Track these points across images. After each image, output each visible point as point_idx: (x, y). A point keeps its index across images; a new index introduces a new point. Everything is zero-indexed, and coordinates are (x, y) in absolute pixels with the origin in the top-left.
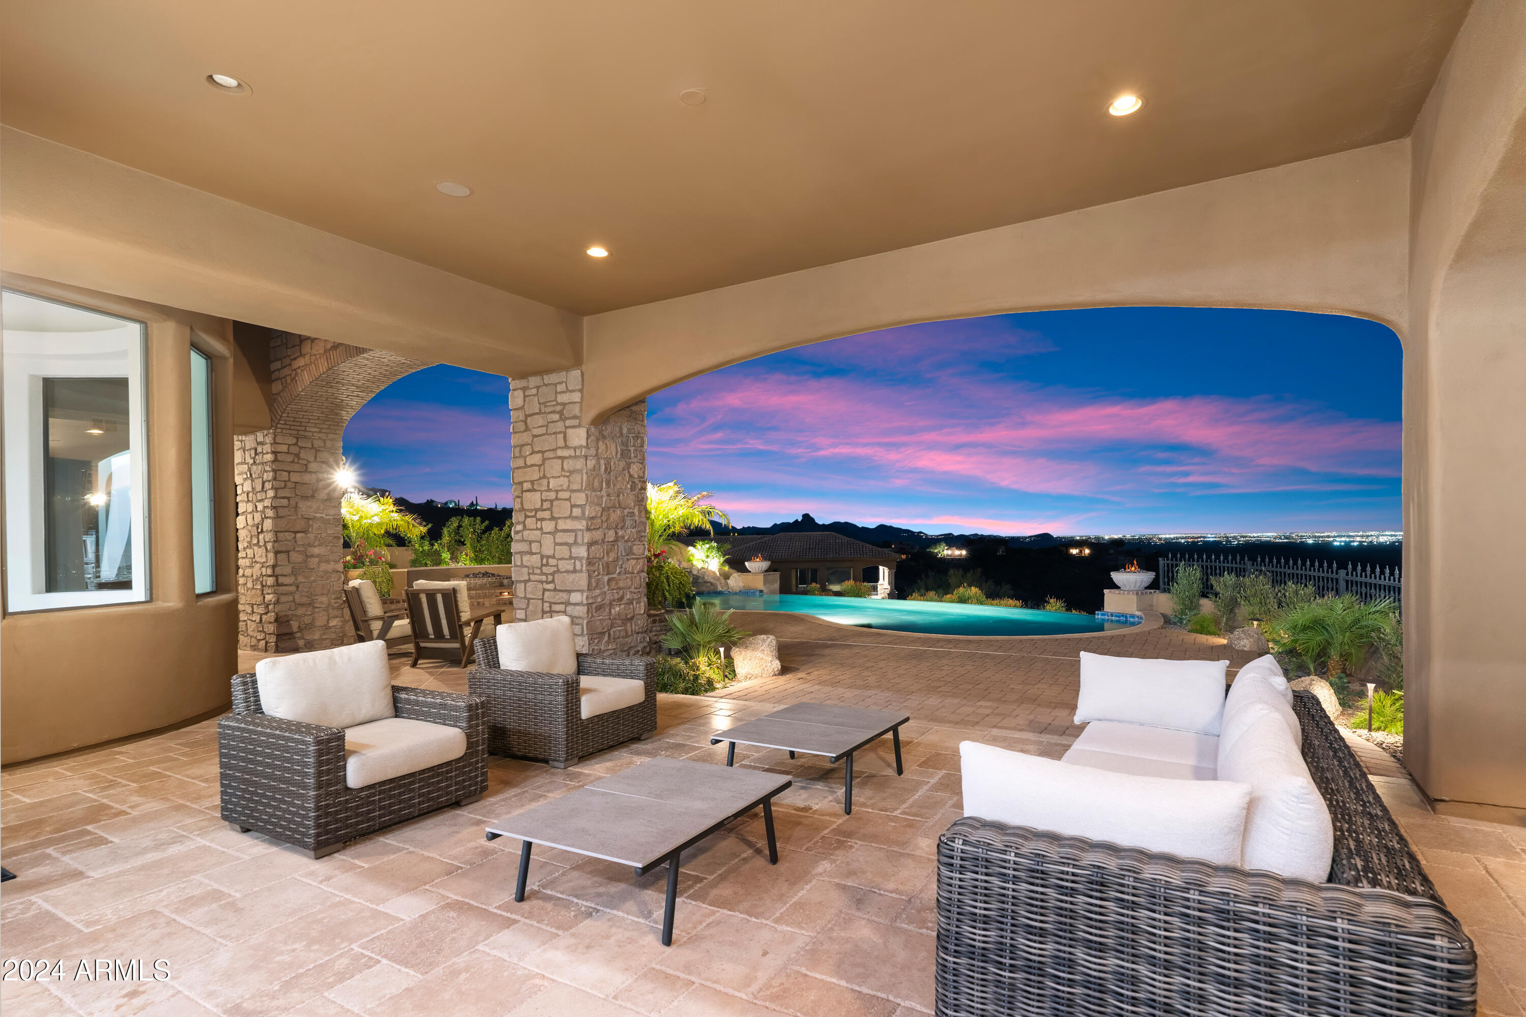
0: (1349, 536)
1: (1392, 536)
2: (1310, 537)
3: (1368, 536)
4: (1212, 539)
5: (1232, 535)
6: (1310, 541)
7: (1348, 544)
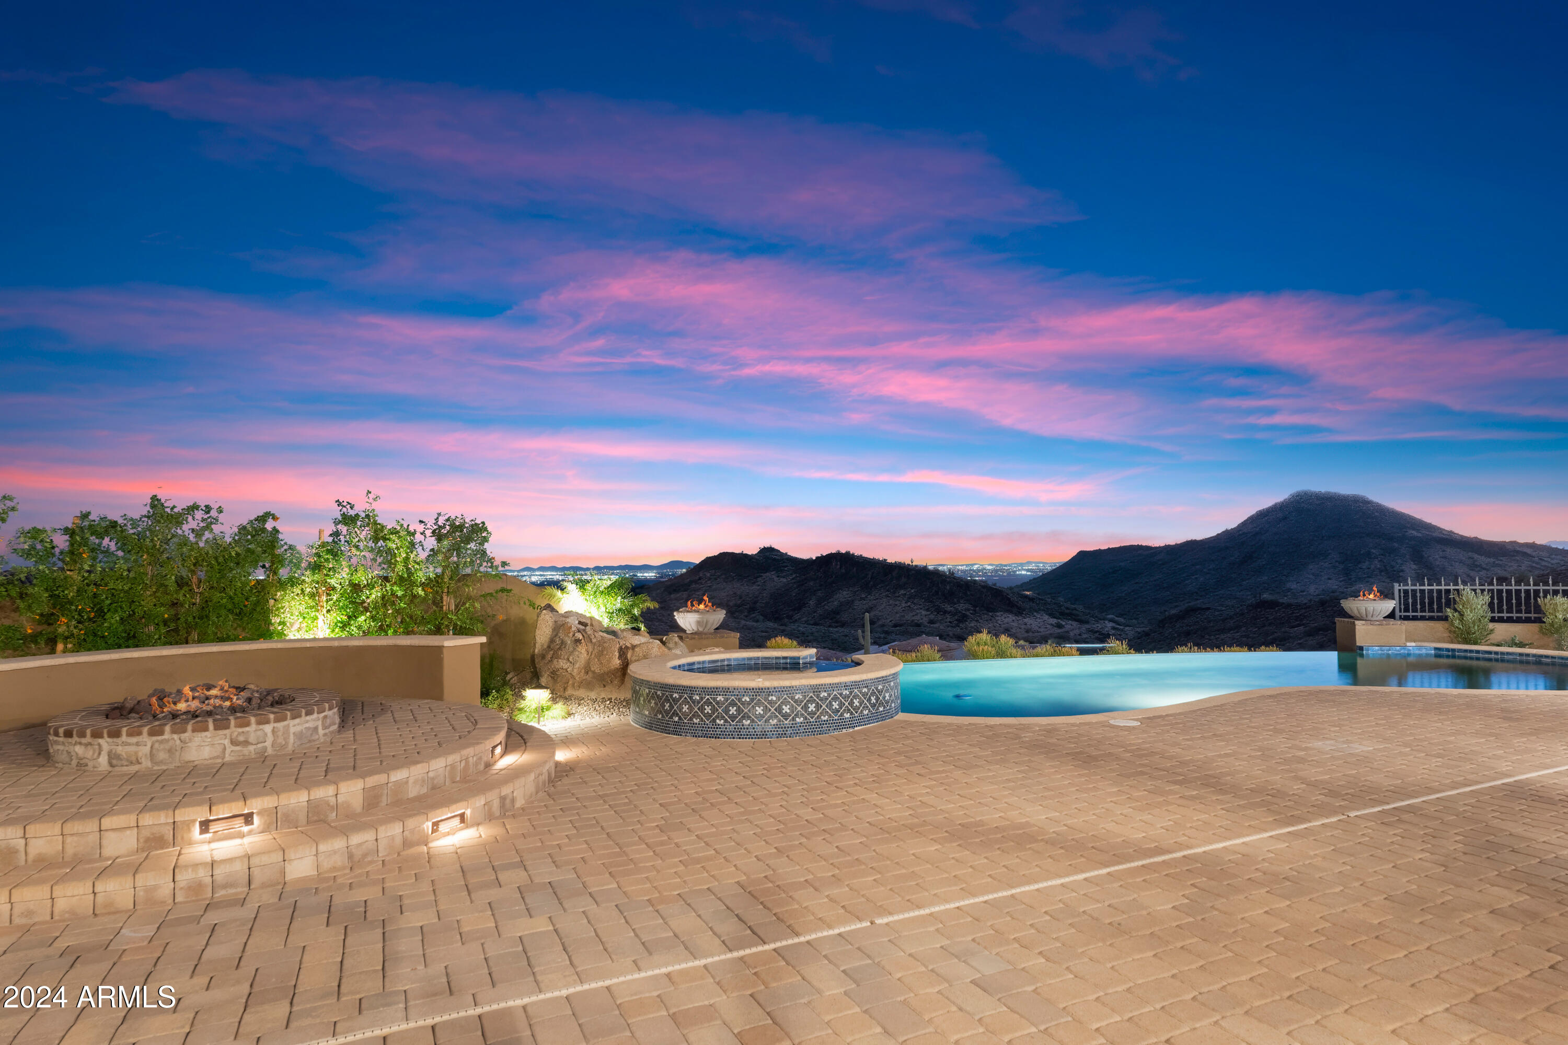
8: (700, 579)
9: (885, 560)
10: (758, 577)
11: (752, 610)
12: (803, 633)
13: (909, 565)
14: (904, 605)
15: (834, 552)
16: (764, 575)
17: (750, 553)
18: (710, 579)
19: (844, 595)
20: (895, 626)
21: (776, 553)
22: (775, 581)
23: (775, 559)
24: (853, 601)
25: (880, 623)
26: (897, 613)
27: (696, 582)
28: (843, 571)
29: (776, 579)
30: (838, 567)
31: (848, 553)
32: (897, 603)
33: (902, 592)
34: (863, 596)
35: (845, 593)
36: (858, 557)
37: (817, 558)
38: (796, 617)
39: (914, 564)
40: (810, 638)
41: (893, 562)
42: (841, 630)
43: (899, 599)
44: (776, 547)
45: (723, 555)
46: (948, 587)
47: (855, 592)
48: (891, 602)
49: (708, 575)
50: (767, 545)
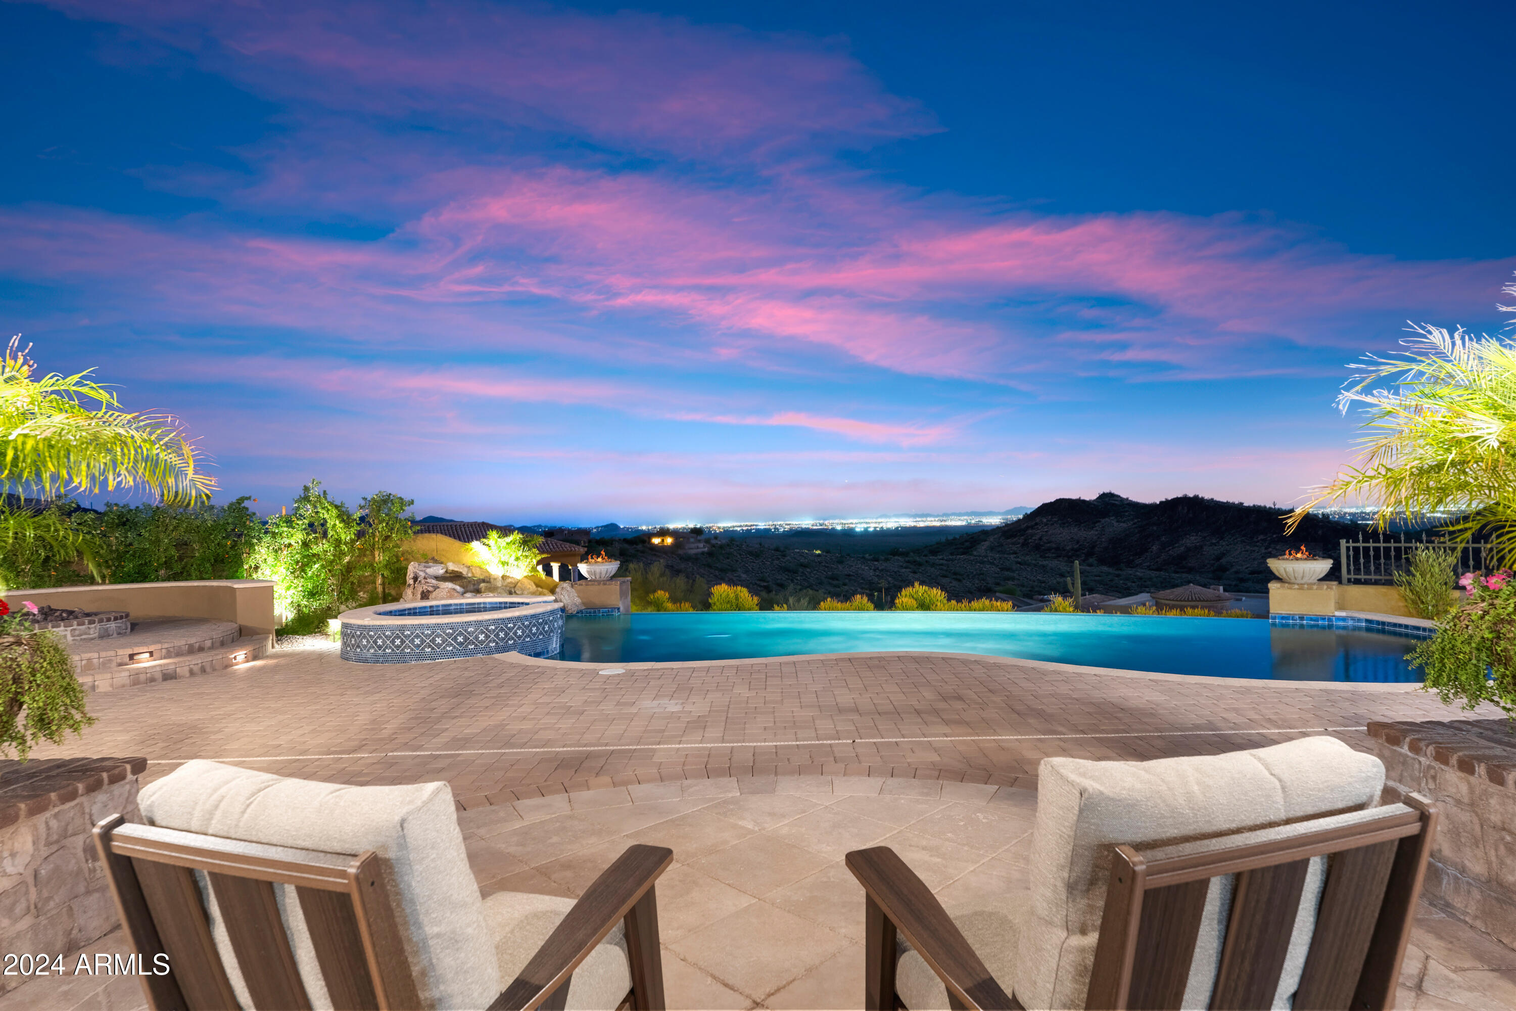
0: (867, 523)
1: (896, 522)
2: (838, 524)
3: (879, 523)
4: (762, 527)
5: (779, 523)
6: (839, 528)
7: (866, 530)
8: (1036, 524)
9: (1241, 504)
10: (1095, 523)
11: (1090, 554)
12: (1141, 579)
13: (1270, 508)
14: (1263, 551)
15: (1180, 496)
16: (1103, 521)
17: (1087, 499)
18: (1046, 525)
19: (1192, 540)
20: (1252, 573)
21: (1115, 498)
22: (1115, 526)
23: (1114, 505)
24: (1201, 547)
25: (1234, 570)
26: (1254, 559)
27: (1032, 527)
28: (1191, 515)
29: (1116, 524)
30: (1186, 511)
31: (1196, 498)
32: (1256, 548)
33: (1261, 537)
34: (1214, 541)
35: (1193, 538)
36: (1208, 501)
37: (1161, 503)
38: (1138, 561)
39: (1277, 507)
40: (1149, 583)
41: (1252, 505)
42: (1184, 575)
43: (1258, 544)
44: (1116, 493)
45: (1060, 502)
46: (1320, 532)
47: (1205, 537)
48: (1248, 547)
49: (1045, 520)
50: (1107, 491)
